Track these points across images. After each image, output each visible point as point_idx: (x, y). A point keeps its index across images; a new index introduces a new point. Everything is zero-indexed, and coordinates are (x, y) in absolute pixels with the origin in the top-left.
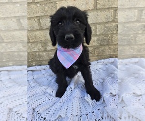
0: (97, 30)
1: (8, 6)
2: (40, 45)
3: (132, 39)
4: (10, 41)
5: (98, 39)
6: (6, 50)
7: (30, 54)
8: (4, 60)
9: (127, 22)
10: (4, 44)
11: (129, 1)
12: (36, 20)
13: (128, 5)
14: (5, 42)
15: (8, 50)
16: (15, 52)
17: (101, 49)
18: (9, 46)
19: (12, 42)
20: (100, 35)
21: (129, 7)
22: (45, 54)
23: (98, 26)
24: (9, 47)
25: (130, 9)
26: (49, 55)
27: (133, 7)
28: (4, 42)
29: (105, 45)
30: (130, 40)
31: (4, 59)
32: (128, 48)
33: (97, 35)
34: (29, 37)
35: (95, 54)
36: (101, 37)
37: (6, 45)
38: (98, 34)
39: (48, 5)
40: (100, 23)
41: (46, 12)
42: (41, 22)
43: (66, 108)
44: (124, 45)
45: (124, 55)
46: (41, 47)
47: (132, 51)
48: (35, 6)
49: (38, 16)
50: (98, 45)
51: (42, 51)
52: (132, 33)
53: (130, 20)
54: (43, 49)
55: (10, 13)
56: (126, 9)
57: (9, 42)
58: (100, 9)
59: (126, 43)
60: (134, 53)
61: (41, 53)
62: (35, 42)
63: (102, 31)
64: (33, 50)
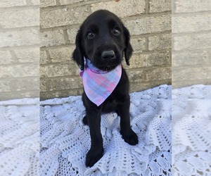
0: (150, 43)
1: (26, 11)
2: (66, 67)
3: (205, 57)
4: (27, 61)
5: (150, 57)
6: (21, 74)
7: (52, 80)
8: (18, 90)
9: (198, 32)
10: (18, 66)
11: (201, 2)
12: (62, 31)
13: (199, 7)
14: (21, 63)
15: (25, 75)
16: (34, 77)
17: (154, 71)
18: (26, 68)
19: (31, 63)
20: (153, 51)
21: (200, 10)
22: (73, 80)
23: (150, 38)
24: (26, 70)
25: (202, 12)
26: (78, 82)
27: (206, 9)
28: (19, 63)
29: (160, 66)
30: (202, 57)
31: (18, 88)
32: (199, 70)
33: (149, 51)
34: (51, 55)
35: (146, 79)
36: (155, 54)
37: (22, 67)
38: (150, 49)
39: (78, 9)
40: (153, 34)
41: (77, 19)
42: (69, 33)
43: (108, 160)
44: (193, 66)
45: (193, 81)
46: (67, 71)
47: (205, 74)
48: (60, 11)
49: (64, 25)
50: (150, 65)
51: (69, 76)
52: (205, 48)
53: (203, 29)
54: (70, 74)
55: (29, 21)
56: (196, 12)
57: (27, 63)
58: (154, 13)
59: (196, 63)
60: (208, 78)
61: (67, 79)
62: (59, 63)
63: (157, 46)
64: (56, 75)
